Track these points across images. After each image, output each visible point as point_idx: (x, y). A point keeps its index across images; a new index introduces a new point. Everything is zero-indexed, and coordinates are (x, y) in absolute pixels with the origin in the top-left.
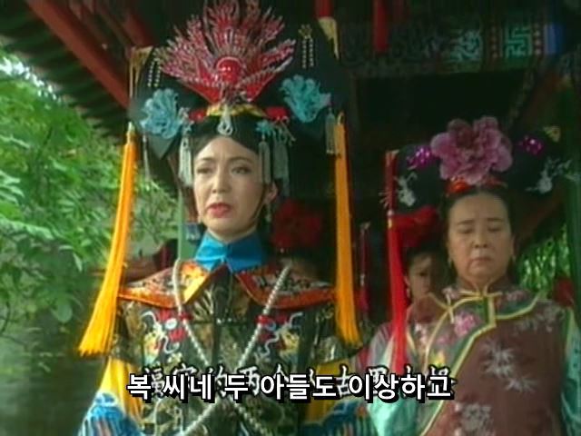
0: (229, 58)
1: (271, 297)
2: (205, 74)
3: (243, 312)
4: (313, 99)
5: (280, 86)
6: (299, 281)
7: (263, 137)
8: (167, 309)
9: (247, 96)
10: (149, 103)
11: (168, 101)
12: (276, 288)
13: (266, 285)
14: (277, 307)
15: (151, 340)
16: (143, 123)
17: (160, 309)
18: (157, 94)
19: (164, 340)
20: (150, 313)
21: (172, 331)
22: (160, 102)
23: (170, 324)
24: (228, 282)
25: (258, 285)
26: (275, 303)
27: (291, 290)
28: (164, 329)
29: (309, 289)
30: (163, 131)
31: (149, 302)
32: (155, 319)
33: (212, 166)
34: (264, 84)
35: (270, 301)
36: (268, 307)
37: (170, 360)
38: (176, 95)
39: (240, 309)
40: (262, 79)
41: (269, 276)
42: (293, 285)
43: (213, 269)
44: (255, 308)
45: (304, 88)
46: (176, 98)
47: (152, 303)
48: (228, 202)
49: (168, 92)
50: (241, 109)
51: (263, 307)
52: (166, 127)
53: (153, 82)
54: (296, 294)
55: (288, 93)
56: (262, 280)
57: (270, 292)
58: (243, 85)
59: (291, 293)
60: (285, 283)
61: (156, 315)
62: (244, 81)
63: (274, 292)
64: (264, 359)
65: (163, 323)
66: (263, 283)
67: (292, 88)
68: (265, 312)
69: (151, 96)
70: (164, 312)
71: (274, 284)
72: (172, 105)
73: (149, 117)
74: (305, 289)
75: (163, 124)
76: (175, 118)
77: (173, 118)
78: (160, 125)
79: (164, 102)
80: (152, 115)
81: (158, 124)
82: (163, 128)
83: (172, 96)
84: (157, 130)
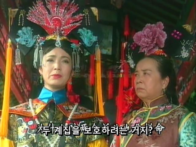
0: (57, 17)
1: (71, 114)
2: (48, 22)
3: (61, 119)
4: (91, 38)
5: (78, 31)
6: (82, 109)
7: (74, 50)
8: (28, 117)
9: (64, 33)
10: (20, 32)
11: (29, 32)
13: (69, 109)
14: (72, 118)
16: (18, 40)
17: (25, 117)
18: (24, 28)
19: (27, 129)
20: (21, 119)
21: (31, 125)
22: (25, 31)
23: (29, 123)
25: (66, 109)
26: (72, 116)
27: (79, 112)
28: (27, 125)
29: (86, 112)
31: (20, 114)
32: (23, 121)
33: (54, 59)
34: (72, 29)
36: (70, 117)
37: (30, 137)
38: (32, 29)
39: (59, 118)
40: (72, 27)
41: (70, 106)
42: (79, 110)
44: (65, 118)
45: (88, 33)
46: (32, 31)
47: (22, 114)
48: (60, 74)
49: (29, 28)
50: (62, 38)
51: (68, 118)
52: (28, 42)
53: (21, 24)
54: (81, 114)
55: (81, 34)
56: (67, 107)
58: (63, 29)
59: (79, 113)
60: (76, 109)
62: (64, 27)
63: (72, 112)
64: (69, 138)
65: (27, 123)
66: (68, 109)
67: (83, 33)
68: (69, 119)
69: (21, 29)
70: (27, 118)
71: (72, 110)
72: (31, 34)
73: (20, 38)
74: (84, 112)
75: (27, 41)
76: (32, 39)
77: (31, 39)
78: (26, 41)
79: (27, 32)
80: (22, 37)
81: (25, 40)
82: (27, 42)
83: (31, 30)
84: (24, 43)
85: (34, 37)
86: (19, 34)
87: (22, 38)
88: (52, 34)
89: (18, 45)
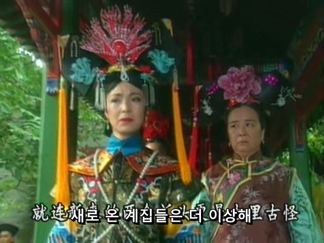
0: (119, 40)
1: (145, 168)
2: (107, 49)
3: (129, 177)
4: (166, 61)
5: (147, 55)
6: (161, 160)
8: (90, 176)
9: (131, 60)
10: (74, 66)
11: (86, 65)
12: (148, 164)
13: (143, 162)
14: (147, 174)
15: (82, 193)
16: (72, 77)
17: (87, 176)
18: (78, 60)
19: (88, 193)
20: (81, 179)
21: (92, 187)
22: (80, 64)
23: (91, 184)
24: (122, 161)
25: (138, 162)
26: (147, 172)
27: (156, 165)
28: (88, 187)
29: (166, 164)
30: (84, 80)
31: (82, 172)
32: (84, 181)
33: (120, 98)
34: (140, 53)
35: (144, 171)
36: (142, 174)
38: (89, 61)
39: (127, 175)
40: (139, 51)
41: (144, 157)
42: (158, 162)
43: (114, 154)
44: (136, 175)
45: (161, 55)
49: (85, 59)
50: (129, 68)
51: (140, 174)
52: (86, 78)
53: (74, 54)
54: (159, 167)
55: (152, 58)
56: (140, 159)
57: (144, 166)
58: (128, 55)
59: (156, 167)
60: (154, 160)
61: (84, 179)
62: (129, 53)
63: (146, 166)
65: (88, 184)
66: (141, 161)
67: (155, 56)
68: (141, 177)
69: (75, 62)
70: (89, 178)
71: (147, 162)
72: (88, 67)
74: (164, 164)
77: (89, 73)
78: (83, 77)
79: (83, 65)
80: (77, 72)
84: (81, 80)
85: (93, 70)
86: (73, 69)
88: (115, 63)
89: (73, 83)
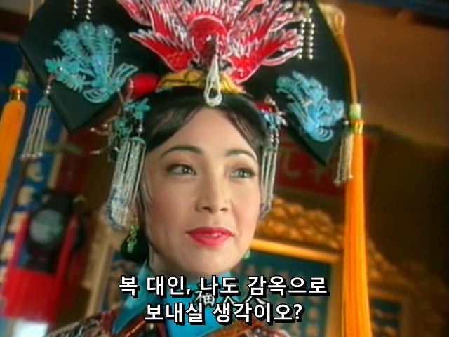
0: (210, 17)
10: (68, 36)
11: (103, 45)
18: (87, 29)
22: (89, 40)
30: (86, 87)
38: (118, 40)
46: (117, 45)
49: (106, 31)
52: (94, 84)
72: (109, 53)
73: (64, 59)
75: (89, 78)
76: (111, 76)
77: (108, 74)
78: (84, 77)
80: (72, 56)
81: (81, 74)
82: (88, 83)
83: (112, 40)
84: (77, 83)
85: (121, 69)
86: (62, 42)
87: (73, 60)
89: (51, 85)
